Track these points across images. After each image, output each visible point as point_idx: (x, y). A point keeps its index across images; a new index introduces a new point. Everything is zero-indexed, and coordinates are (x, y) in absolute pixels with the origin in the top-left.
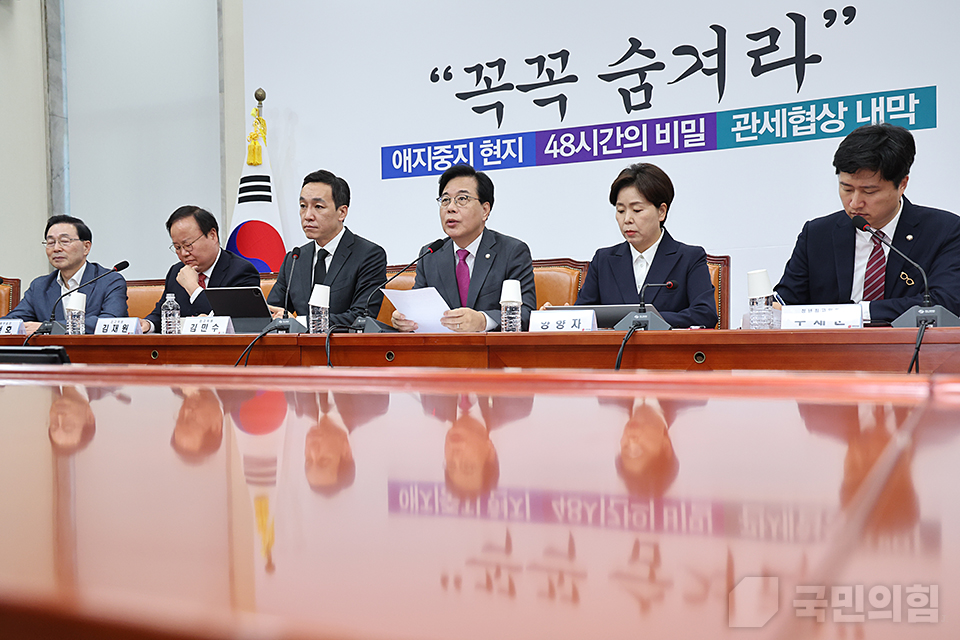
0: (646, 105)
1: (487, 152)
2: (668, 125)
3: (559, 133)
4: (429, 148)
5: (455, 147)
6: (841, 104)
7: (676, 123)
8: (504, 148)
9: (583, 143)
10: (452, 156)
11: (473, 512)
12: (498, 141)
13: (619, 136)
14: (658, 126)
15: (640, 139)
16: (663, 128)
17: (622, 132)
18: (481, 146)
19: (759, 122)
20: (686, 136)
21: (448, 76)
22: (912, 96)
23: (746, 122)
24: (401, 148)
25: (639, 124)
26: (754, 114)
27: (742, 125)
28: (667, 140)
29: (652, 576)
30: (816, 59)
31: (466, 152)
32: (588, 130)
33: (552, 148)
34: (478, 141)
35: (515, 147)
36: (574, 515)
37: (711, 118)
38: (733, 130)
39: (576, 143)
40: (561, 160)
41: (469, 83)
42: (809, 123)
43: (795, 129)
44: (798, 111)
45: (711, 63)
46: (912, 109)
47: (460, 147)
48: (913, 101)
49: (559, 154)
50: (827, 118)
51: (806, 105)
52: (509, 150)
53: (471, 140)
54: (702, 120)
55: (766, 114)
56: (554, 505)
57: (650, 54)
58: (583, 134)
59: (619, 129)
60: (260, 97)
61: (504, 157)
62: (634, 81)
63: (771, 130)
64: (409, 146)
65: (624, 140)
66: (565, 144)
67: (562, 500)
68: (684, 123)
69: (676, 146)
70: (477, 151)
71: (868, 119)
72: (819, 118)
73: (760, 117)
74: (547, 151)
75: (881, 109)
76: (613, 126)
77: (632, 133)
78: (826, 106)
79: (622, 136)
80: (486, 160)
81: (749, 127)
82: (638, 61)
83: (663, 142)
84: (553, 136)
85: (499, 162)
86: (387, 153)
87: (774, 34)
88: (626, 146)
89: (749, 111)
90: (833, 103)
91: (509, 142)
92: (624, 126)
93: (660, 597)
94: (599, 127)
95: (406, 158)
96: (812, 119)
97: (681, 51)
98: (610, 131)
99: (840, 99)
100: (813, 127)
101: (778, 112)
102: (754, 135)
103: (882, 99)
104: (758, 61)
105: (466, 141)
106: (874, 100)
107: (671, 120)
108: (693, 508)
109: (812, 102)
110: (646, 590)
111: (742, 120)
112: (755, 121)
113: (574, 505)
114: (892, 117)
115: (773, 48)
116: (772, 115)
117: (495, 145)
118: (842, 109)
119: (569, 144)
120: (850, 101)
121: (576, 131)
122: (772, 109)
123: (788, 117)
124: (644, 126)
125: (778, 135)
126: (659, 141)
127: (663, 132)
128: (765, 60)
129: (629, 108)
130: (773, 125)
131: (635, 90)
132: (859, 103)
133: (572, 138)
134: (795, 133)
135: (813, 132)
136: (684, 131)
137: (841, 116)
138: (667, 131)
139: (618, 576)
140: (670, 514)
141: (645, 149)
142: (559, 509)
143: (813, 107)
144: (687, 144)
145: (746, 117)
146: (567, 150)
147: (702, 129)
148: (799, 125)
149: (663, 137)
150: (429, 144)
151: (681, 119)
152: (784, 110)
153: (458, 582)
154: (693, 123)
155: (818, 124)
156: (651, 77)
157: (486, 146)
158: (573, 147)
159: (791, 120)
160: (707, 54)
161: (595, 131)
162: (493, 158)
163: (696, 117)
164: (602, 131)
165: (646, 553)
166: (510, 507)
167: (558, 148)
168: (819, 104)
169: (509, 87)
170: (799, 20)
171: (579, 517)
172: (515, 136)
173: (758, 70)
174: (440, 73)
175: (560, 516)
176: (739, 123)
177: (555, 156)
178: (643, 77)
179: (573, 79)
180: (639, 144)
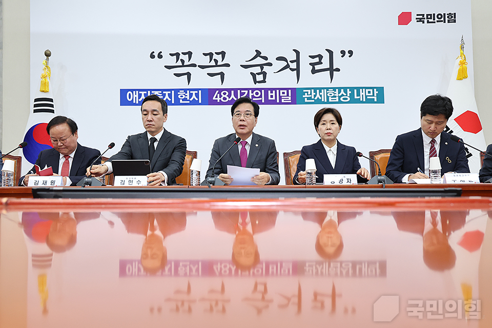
0: (264, 81)
1: (182, 96)
2: (274, 92)
3: (220, 90)
4: (149, 92)
5: (164, 92)
6: (348, 90)
7: (278, 91)
8: (191, 95)
9: (233, 96)
10: (162, 97)
11: (169, 273)
12: (188, 91)
13: (251, 94)
14: (269, 92)
15: (261, 96)
16: (272, 92)
17: (252, 93)
18: (179, 93)
19: (315, 94)
20: (282, 97)
21: (160, 56)
22: (375, 90)
23: (309, 93)
24: (132, 90)
25: (260, 90)
26: (313, 90)
27: (308, 95)
28: (274, 98)
29: (263, 298)
30: (338, 70)
31: (170, 96)
32: (236, 90)
33: (217, 97)
34: (177, 91)
35: (197, 95)
36: (225, 271)
37: (294, 90)
38: (304, 96)
39: (229, 96)
40: (221, 103)
41: (172, 61)
42: (335, 97)
43: (330, 98)
44: (331, 92)
45: (294, 66)
46: (375, 95)
47: (167, 93)
48: (376, 92)
49: (220, 100)
50: (343, 95)
51: (334, 89)
52: (194, 96)
53: (173, 90)
54: (290, 91)
55: (318, 91)
56: (215, 267)
57: (266, 58)
58: (233, 92)
59: (250, 91)
60: (48, 55)
61: (191, 100)
62: (258, 70)
63: (320, 98)
64: (137, 90)
65: (253, 97)
66: (223, 96)
67: (219, 264)
68: (281, 91)
69: (278, 101)
70: (176, 95)
71: (359, 97)
72: (340, 95)
73: (315, 92)
74: (214, 98)
75: (364, 94)
76: (248, 89)
77: (257, 94)
78: (342, 90)
79: (252, 94)
80: (181, 100)
81: (310, 96)
82: (259, 61)
83: (272, 99)
84: (217, 92)
85: (189, 102)
86: (123, 92)
87: (320, 57)
88: (254, 99)
89: (310, 89)
90: (345, 89)
91: (194, 93)
92: (253, 90)
93: (267, 307)
94: (241, 89)
95: (135, 96)
96: (337, 95)
97: (279, 59)
98: (246, 92)
99: (348, 88)
100: (337, 98)
101: (323, 90)
102: (313, 99)
103: (364, 90)
104: (314, 68)
105: (170, 90)
106: (361, 90)
107: (275, 89)
108: (284, 264)
109: (337, 88)
110: (260, 304)
111: (307, 92)
112: (313, 94)
113: (225, 266)
114: (368, 97)
115: (320, 63)
116: (320, 92)
117: (186, 93)
118: (349, 92)
119: (225, 96)
120: (352, 89)
121: (229, 90)
122: (320, 89)
123: (327, 93)
124: (263, 91)
125: (323, 100)
126: (270, 98)
127: (272, 94)
128: (317, 67)
129: (255, 82)
130: (321, 96)
131: (258, 74)
132: (355, 90)
133: (227, 93)
134: (330, 101)
135: (337, 100)
136: (281, 95)
137: (348, 95)
138: (274, 94)
139: (247, 299)
140: (273, 268)
141: (263, 101)
142: (217, 269)
143: (337, 90)
144: (283, 101)
145: (309, 91)
146: (225, 99)
147: (290, 95)
148: (332, 97)
149: (272, 97)
150: (149, 90)
151: (280, 89)
152: (325, 90)
153: (160, 310)
154: (285, 91)
155: (339, 97)
156: (266, 69)
157: (181, 93)
158: (227, 98)
159: (328, 95)
160: (292, 62)
161: (239, 91)
162: (185, 99)
163: (287, 89)
164: (242, 91)
165: (261, 288)
166: (191, 270)
167: (220, 97)
168: (340, 89)
169: (194, 65)
170: (331, 53)
171: (228, 272)
172: (197, 90)
173: (314, 71)
174: (156, 54)
175: (217, 273)
176: (306, 94)
177: (218, 101)
178: (262, 68)
179: (228, 65)
180: (261, 99)
